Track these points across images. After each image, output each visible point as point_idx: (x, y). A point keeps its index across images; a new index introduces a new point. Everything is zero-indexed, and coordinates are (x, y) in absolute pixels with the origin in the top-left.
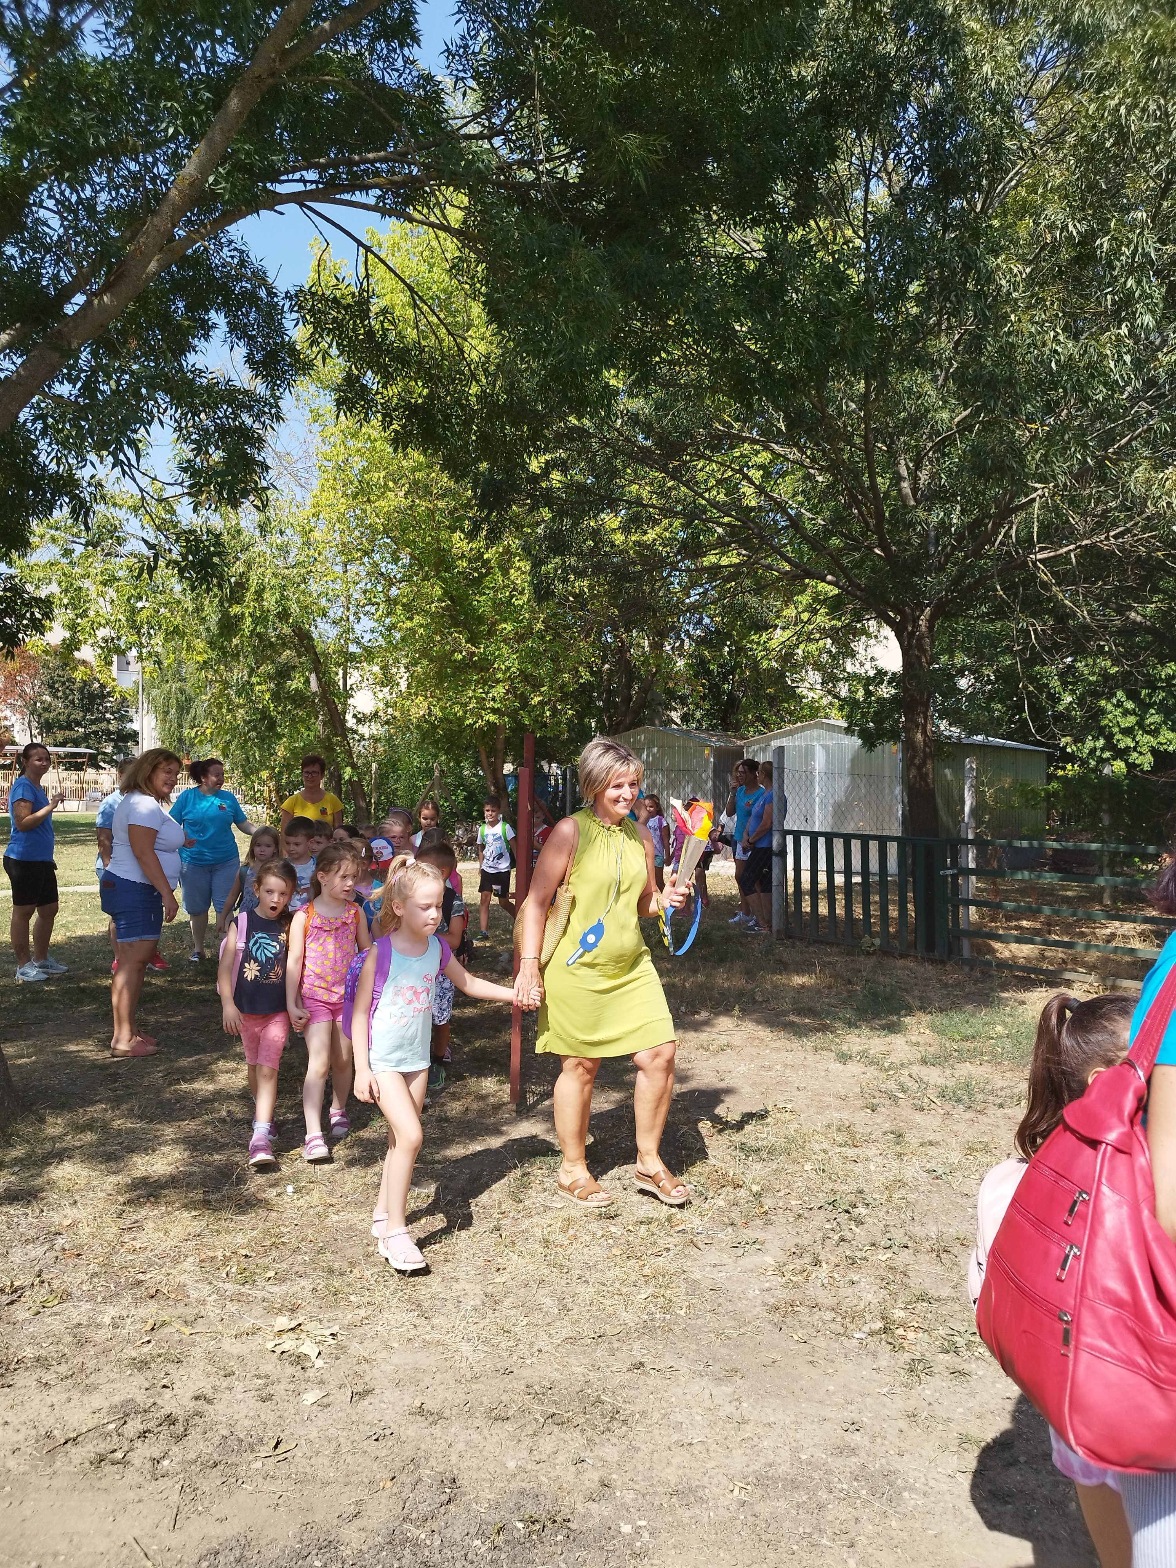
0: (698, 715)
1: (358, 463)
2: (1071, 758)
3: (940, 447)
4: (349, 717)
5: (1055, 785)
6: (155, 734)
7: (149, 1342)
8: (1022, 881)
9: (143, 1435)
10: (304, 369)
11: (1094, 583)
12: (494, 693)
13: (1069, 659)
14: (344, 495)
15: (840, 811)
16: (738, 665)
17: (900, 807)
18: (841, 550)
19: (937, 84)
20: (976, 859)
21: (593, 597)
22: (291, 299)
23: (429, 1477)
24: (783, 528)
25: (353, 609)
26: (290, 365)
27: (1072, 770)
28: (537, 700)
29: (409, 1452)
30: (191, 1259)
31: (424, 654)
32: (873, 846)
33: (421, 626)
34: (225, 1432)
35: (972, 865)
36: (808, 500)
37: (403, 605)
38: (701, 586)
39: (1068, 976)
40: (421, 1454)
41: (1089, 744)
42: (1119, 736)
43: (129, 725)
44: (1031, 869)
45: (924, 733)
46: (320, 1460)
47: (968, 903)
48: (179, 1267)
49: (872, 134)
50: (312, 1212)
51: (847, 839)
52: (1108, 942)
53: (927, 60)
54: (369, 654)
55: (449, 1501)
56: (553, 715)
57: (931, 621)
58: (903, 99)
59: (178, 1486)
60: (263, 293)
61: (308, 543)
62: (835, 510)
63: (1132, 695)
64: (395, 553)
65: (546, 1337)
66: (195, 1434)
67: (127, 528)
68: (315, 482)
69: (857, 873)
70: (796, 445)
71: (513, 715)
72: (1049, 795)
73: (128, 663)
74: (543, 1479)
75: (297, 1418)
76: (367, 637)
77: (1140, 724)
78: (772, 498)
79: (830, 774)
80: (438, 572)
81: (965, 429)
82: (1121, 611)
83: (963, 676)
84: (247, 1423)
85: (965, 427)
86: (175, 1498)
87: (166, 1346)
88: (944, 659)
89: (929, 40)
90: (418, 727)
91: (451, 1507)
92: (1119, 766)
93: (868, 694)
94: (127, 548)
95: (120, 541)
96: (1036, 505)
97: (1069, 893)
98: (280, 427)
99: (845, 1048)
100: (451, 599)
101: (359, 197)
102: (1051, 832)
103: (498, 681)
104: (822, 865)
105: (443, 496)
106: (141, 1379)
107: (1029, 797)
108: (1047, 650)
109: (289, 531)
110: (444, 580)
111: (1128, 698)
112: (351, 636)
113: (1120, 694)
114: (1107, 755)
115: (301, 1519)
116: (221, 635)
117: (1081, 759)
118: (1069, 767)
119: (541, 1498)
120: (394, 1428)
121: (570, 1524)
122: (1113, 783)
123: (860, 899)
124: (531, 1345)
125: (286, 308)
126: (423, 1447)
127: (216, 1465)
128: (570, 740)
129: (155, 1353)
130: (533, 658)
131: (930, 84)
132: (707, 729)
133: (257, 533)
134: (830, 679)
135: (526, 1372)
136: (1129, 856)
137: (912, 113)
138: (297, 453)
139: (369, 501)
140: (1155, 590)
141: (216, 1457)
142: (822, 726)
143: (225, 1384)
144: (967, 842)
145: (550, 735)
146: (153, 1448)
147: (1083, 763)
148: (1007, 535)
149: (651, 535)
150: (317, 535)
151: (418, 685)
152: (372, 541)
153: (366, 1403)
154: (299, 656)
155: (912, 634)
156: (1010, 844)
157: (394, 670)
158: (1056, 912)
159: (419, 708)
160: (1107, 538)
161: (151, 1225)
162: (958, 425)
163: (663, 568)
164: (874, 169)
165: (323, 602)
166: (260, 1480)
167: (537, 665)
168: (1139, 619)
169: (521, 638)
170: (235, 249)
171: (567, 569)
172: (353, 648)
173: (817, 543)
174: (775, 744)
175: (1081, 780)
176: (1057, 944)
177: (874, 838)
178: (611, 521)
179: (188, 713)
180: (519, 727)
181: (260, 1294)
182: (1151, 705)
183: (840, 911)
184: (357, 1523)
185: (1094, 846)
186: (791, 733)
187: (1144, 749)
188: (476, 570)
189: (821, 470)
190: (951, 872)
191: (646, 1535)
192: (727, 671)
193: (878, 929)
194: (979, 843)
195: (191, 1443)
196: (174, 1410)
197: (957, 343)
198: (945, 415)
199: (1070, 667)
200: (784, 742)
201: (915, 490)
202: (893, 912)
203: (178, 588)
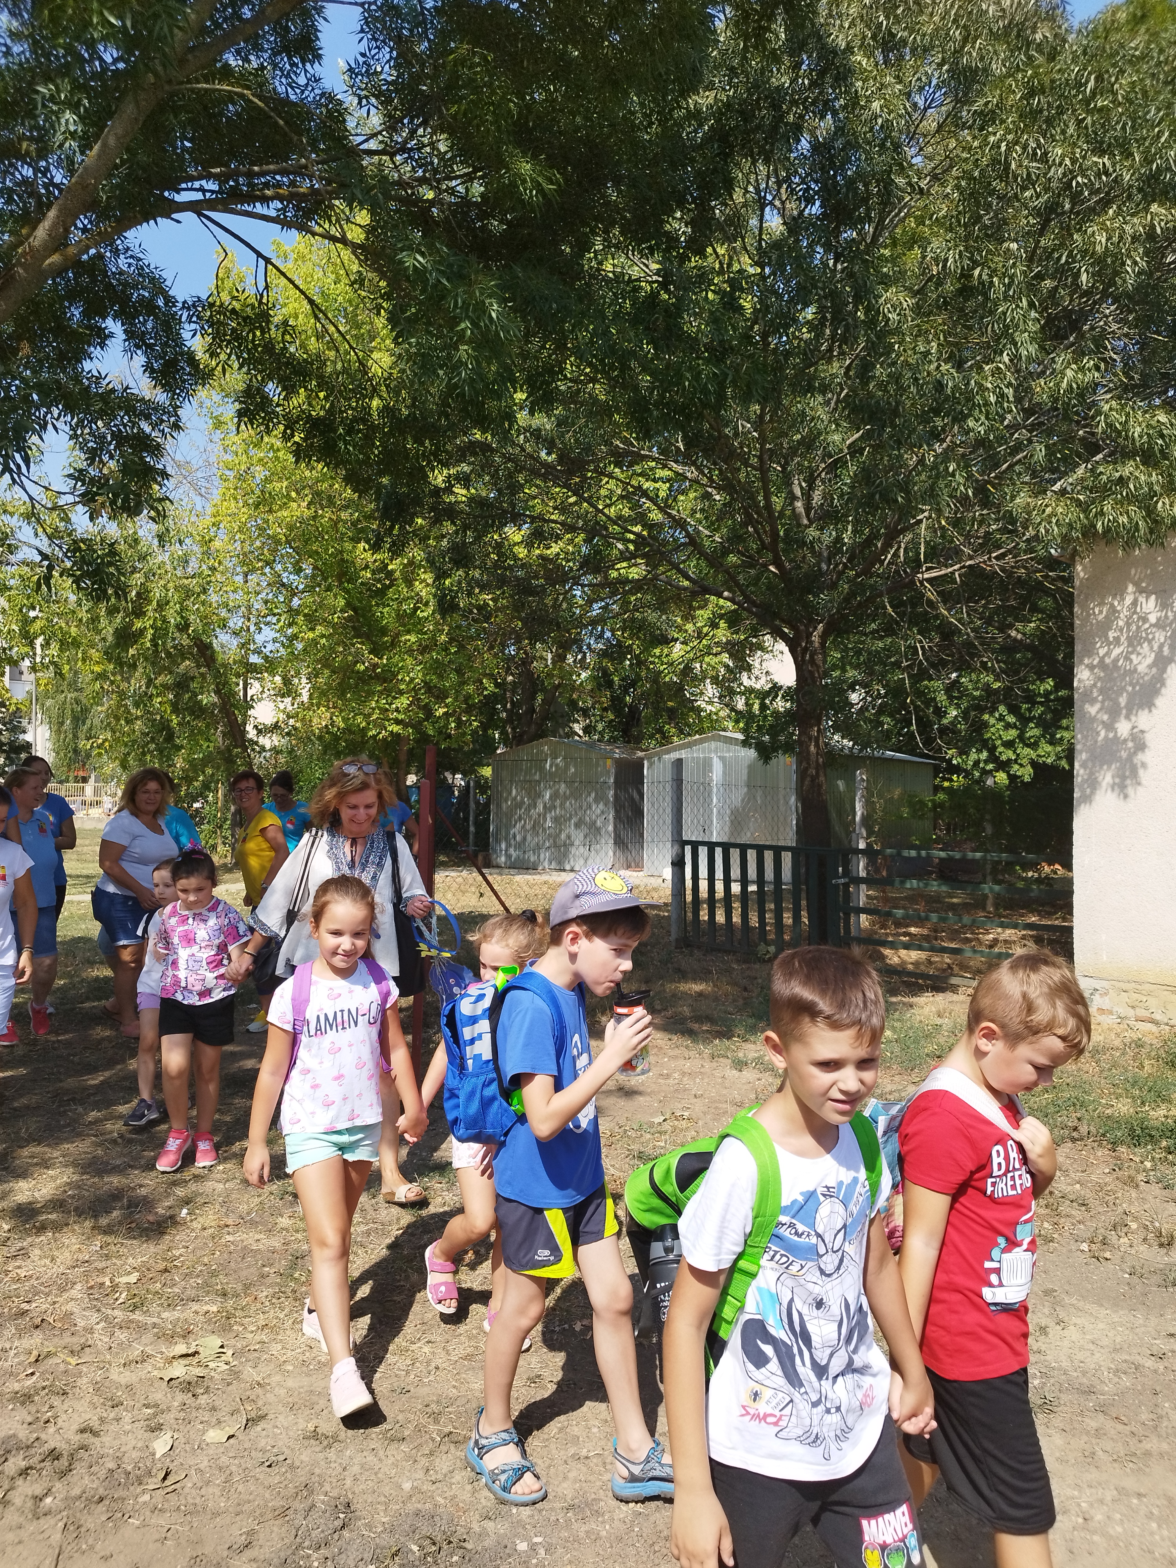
0: (600, 727)
1: (260, 473)
2: (957, 770)
3: (832, 468)
4: (249, 728)
5: (941, 796)
6: (49, 745)
7: (33, 1374)
8: (912, 889)
9: (24, 1472)
10: (203, 379)
11: (976, 602)
12: (397, 704)
13: (954, 675)
14: (246, 504)
15: (737, 820)
16: (639, 678)
17: (794, 817)
18: (739, 566)
19: (829, 117)
20: (866, 868)
21: (498, 609)
22: (189, 309)
23: (323, 1502)
24: (683, 544)
25: (253, 620)
26: (189, 374)
27: (958, 781)
28: (441, 711)
29: (302, 1477)
30: (78, 1287)
31: (326, 663)
32: (769, 856)
33: (323, 636)
34: (111, 1465)
35: (863, 874)
36: (706, 518)
37: (305, 615)
38: (602, 600)
39: (954, 981)
40: (315, 1479)
41: (973, 756)
42: (1001, 749)
43: (21, 736)
44: (919, 877)
45: (817, 745)
46: (210, 1490)
47: (859, 911)
48: (65, 1295)
49: (767, 162)
50: (205, 1234)
51: (743, 849)
52: (991, 947)
53: (820, 93)
54: (271, 665)
55: (343, 1527)
56: (458, 727)
57: (824, 637)
58: (797, 129)
59: (61, 1525)
60: (161, 302)
61: (207, 553)
62: (732, 529)
63: (1013, 710)
64: (298, 562)
65: (444, 1353)
66: (80, 1469)
67: (19, 535)
68: (215, 491)
69: (753, 882)
70: (694, 463)
71: (417, 726)
72: (936, 805)
73: (21, 673)
74: (439, 1499)
75: (188, 1447)
76: (270, 647)
77: (1021, 737)
78: (670, 515)
79: (727, 785)
80: (341, 583)
81: (856, 452)
82: (1003, 628)
83: (854, 691)
84: (135, 1455)
85: (855, 450)
86: (57, 1537)
87: (51, 1378)
88: (836, 674)
89: (822, 73)
90: (320, 738)
91: (346, 1533)
92: (1001, 777)
93: (763, 707)
94: (20, 556)
95: (12, 550)
96: (923, 526)
97: (955, 900)
98: (181, 436)
99: (741, 1055)
100: (355, 610)
101: (259, 208)
102: (936, 842)
103: (401, 692)
104: (719, 874)
105: (347, 507)
106: (23, 1414)
107: (917, 807)
108: (933, 665)
109: (188, 541)
110: (347, 591)
111: (1010, 712)
112: (252, 647)
113: (1002, 708)
114: (990, 767)
115: (189, 1552)
116: (117, 645)
117: (965, 771)
118: (955, 777)
119: (437, 1519)
120: (287, 1452)
121: (465, 1545)
122: (994, 794)
123: (756, 907)
124: (428, 1363)
125: (184, 319)
126: (317, 1471)
127: (101, 1500)
128: (474, 752)
129: (39, 1385)
130: (437, 668)
131: (823, 117)
132: (609, 741)
133: (156, 542)
134: (727, 693)
135: (423, 1391)
136: (1010, 865)
137: (805, 144)
138: (197, 462)
139: (270, 511)
140: (1035, 609)
141: (101, 1491)
142: (720, 738)
143: (112, 1415)
144: (858, 851)
145: (454, 746)
146: (36, 1486)
147: (968, 774)
148: (896, 555)
149: (555, 549)
150: (217, 544)
151: (320, 695)
152: (274, 551)
153: (259, 1428)
154: (198, 666)
155: (805, 650)
156: (899, 854)
157: (296, 681)
158: (943, 920)
159: (321, 718)
160: (989, 559)
161: (37, 1252)
162: (849, 447)
163: (566, 581)
164: (769, 197)
165: (224, 613)
166: (148, 1513)
167: (441, 677)
168: (1019, 636)
169: (424, 649)
170: (132, 257)
171: (472, 583)
172: (254, 659)
173: (715, 559)
174: (675, 755)
175: (966, 790)
176: (944, 950)
177: (769, 847)
178: (515, 534)
179: (84, 723)
180: (423, 739)
181: (150, 1320)
182: (1030, 719)
183: (736, 919)
184: (249, 1554)
185: (978, 855)
186: (689, 745)
187: (1025, 761)
188: (379, 581)
189: (719, 488)
190: (843, 881)
191: (542, 1552)
192: (630, 683)
193: (772, 936)
194: (869, 852)
195: (76, 1478)
196: (58, 1445)
197: (848, 368)
198: (837, 437)
199: (956, 682)
200: (683, 754)
201: (808, 508)
202: (788, 919)
203: (73, 598)
